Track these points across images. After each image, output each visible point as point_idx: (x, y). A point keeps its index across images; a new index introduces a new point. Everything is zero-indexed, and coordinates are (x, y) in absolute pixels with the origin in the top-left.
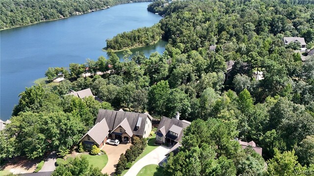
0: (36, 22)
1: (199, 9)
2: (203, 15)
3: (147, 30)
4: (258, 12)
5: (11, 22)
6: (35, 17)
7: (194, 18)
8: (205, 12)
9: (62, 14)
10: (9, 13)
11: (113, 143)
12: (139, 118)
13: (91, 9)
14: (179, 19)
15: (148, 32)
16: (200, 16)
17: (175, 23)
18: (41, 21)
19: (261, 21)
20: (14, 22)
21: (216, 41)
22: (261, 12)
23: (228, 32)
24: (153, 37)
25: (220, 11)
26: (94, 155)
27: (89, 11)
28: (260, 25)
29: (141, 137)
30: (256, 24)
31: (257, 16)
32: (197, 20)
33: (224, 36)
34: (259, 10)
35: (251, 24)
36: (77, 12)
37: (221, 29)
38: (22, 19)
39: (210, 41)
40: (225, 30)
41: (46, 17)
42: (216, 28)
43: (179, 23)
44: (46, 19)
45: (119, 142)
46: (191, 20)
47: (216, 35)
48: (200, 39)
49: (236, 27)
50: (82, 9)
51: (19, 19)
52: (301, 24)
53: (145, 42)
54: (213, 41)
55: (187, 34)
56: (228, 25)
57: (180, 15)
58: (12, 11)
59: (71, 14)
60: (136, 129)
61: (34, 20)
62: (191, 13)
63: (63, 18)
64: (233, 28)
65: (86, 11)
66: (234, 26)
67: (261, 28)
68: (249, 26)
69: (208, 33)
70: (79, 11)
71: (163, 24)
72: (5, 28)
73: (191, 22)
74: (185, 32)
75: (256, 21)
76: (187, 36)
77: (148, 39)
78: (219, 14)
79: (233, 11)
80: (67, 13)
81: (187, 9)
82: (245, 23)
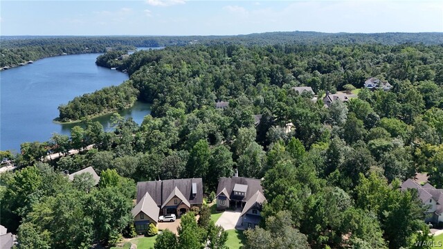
1: (182, 61)
2: (189, 67)
3: (117, 90)
7: (178, 72)
8: (190, 64)
11: (169, 219)
12: (193, 184)
13: (2, 65)
14: (159, 74)
15: (119, 93)
16: (185, 69)
17: (154, 79)
22: (256, 62)
23: (226, 87)
24: (127, 98)
26: (152, 236)
28: (259, 77)
29: (199, 206)
30: (256, 75)
31: (253, 67)
34: (253, 60)
35: (251, 76)
37: (217, 84)
39: (207, 98)
40: (222, 84)
42: (211, 82)
43: (159, 79)
45: (175, 217)
46: (175, 75)
47: (213, 90)
48: (195, 97)
49: (234, 80)
52: (300, 73)
53: (117, 106)
55: (179, 91)
56: (224, 78)
57: (159, 69)
60: (192, 197)
62: (172, 65)
64: (231, 81)
71: (136, 82)
74: (176, 89)
77: (120, 102)
79: (222, 62)
81: (165, 61)
82: (243, 75)
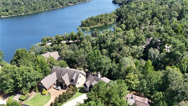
0: (47, 10)
1: (142, 2)
2: (144, 6)
3: (106, 15)
4: (182, 4)
5: (33, 9)
6: (47, 6)
7: (137, 8)
8: (146, 4)
9: (62, 5)
10: (33, 4)
11: (57, 88)
12: (75, 74)
13: (79, 2)
14: (128, 8)
15: (107, 17)
16: (142, 7)
17: (125, 11)
18: (50, 9)
19: (183, 11)
20: (35, 9)
21: (149, 23)
22: (184, 4)
23: (158, 18)
24: (110, 20)
25: (156, 3)
26: (43, 95)
27: (78, 3)
28: (182, 13)
29: (74, 86)
30: (179, 12)
31: (180, 7)
32: (139, 9)
33: (155, 20)
34: (183, 2)
35: (175, 12)
36: (71, 4)
37: (154, 15)
38: (39, 8)
39: (145, 23)
40: (156, 16)
41: (53, 7)
42: (151, 14)
43: (127, 11)
44: (53, 8)
45: (61, 88)
46: (135, 9)
47: (150, 19)
48: (138, 22)
49: (164, 14)
50: (74, 2)
51: (38, 7)
53: (105, 23)
54: (147, 24)
55: (130, 18)
56: (159, 13)
57: (129, 6)
58: (34, 3)
59: (67, 4)
60: (72, 81)
61: (46, 8)
62: (136, 4)
63: (62, 7)
64: (163, 15)
65: (76, 3)
66: (163, 14)
67: (182, 15)
68: (174, 13)
69: (144, 18)
70: (72, 3)
71: (118, 12)
72: (30, 13)
73: (135, 10)
74: (130, 17)
75: (179, 10)
76: (130, 19)
77: (106, 21)
78: (155, 5)
79: (165, 3)
80: (65, 4)
81: (134, 2)
82: (171, 12)
